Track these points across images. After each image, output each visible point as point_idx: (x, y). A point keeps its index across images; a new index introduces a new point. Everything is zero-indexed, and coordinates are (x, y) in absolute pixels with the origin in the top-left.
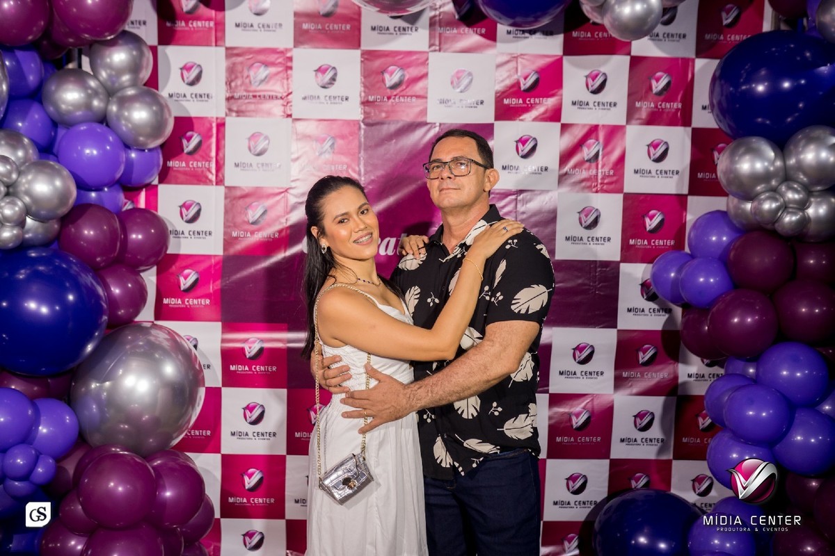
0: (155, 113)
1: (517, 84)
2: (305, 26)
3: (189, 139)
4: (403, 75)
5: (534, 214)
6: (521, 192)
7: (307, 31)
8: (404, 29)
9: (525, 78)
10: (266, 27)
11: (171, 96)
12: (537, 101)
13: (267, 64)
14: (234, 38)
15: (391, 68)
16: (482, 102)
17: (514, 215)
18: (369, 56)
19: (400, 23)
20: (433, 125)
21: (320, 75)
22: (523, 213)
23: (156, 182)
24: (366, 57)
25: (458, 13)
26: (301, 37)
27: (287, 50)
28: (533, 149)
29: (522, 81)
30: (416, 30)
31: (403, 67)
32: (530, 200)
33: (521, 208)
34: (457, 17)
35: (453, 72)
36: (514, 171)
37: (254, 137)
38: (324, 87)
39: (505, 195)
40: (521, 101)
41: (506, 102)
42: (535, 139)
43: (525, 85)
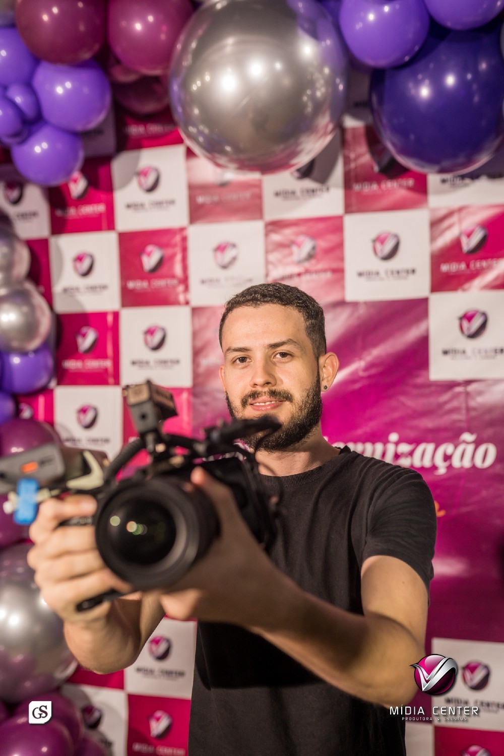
0: (26, 315)
1: (456, 245)
2: (200, 200)
3: (84, 335)
4: (314, 248)
5: (490, 409)
6: (468, 382)
7: (202, 206)
8: (313, 191)
9: (469, 235)
10: (159, 204)
11: (65, 290)
12: (484, 264)
13: (161, 246)
14: (126, 221)
15: (301, 239)
16: (413, 271)
17: (464, 412)
18: (275, 226)
19: (308, 184)
20: (355, 305)
21: (219, 254)
22: (474, 409)
23: (53, 384)
24: (270, 228)
25: (379, 164)
26: (197, 213)
27: (182, 229)
28: (483, 327)
29: (464, 241)
30: (328, 189)
31: (314, 236)
32: (480, 393)
33: (472, 403)
34: (376, 169)
35: (374, 235)
36: (459, 356)
37: (150, 332)
38: (225, 267)
39: (450, 385)
40: (463, 266)
41: (445, 268)
42: (484, 315)
43: (468, 244)
